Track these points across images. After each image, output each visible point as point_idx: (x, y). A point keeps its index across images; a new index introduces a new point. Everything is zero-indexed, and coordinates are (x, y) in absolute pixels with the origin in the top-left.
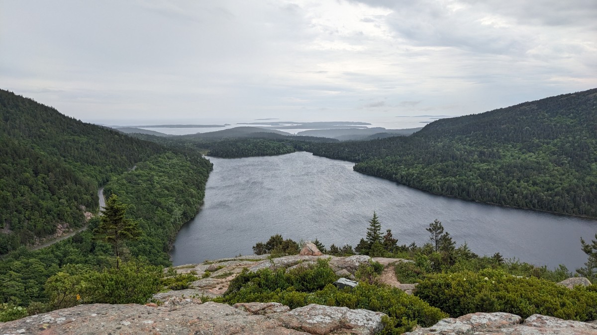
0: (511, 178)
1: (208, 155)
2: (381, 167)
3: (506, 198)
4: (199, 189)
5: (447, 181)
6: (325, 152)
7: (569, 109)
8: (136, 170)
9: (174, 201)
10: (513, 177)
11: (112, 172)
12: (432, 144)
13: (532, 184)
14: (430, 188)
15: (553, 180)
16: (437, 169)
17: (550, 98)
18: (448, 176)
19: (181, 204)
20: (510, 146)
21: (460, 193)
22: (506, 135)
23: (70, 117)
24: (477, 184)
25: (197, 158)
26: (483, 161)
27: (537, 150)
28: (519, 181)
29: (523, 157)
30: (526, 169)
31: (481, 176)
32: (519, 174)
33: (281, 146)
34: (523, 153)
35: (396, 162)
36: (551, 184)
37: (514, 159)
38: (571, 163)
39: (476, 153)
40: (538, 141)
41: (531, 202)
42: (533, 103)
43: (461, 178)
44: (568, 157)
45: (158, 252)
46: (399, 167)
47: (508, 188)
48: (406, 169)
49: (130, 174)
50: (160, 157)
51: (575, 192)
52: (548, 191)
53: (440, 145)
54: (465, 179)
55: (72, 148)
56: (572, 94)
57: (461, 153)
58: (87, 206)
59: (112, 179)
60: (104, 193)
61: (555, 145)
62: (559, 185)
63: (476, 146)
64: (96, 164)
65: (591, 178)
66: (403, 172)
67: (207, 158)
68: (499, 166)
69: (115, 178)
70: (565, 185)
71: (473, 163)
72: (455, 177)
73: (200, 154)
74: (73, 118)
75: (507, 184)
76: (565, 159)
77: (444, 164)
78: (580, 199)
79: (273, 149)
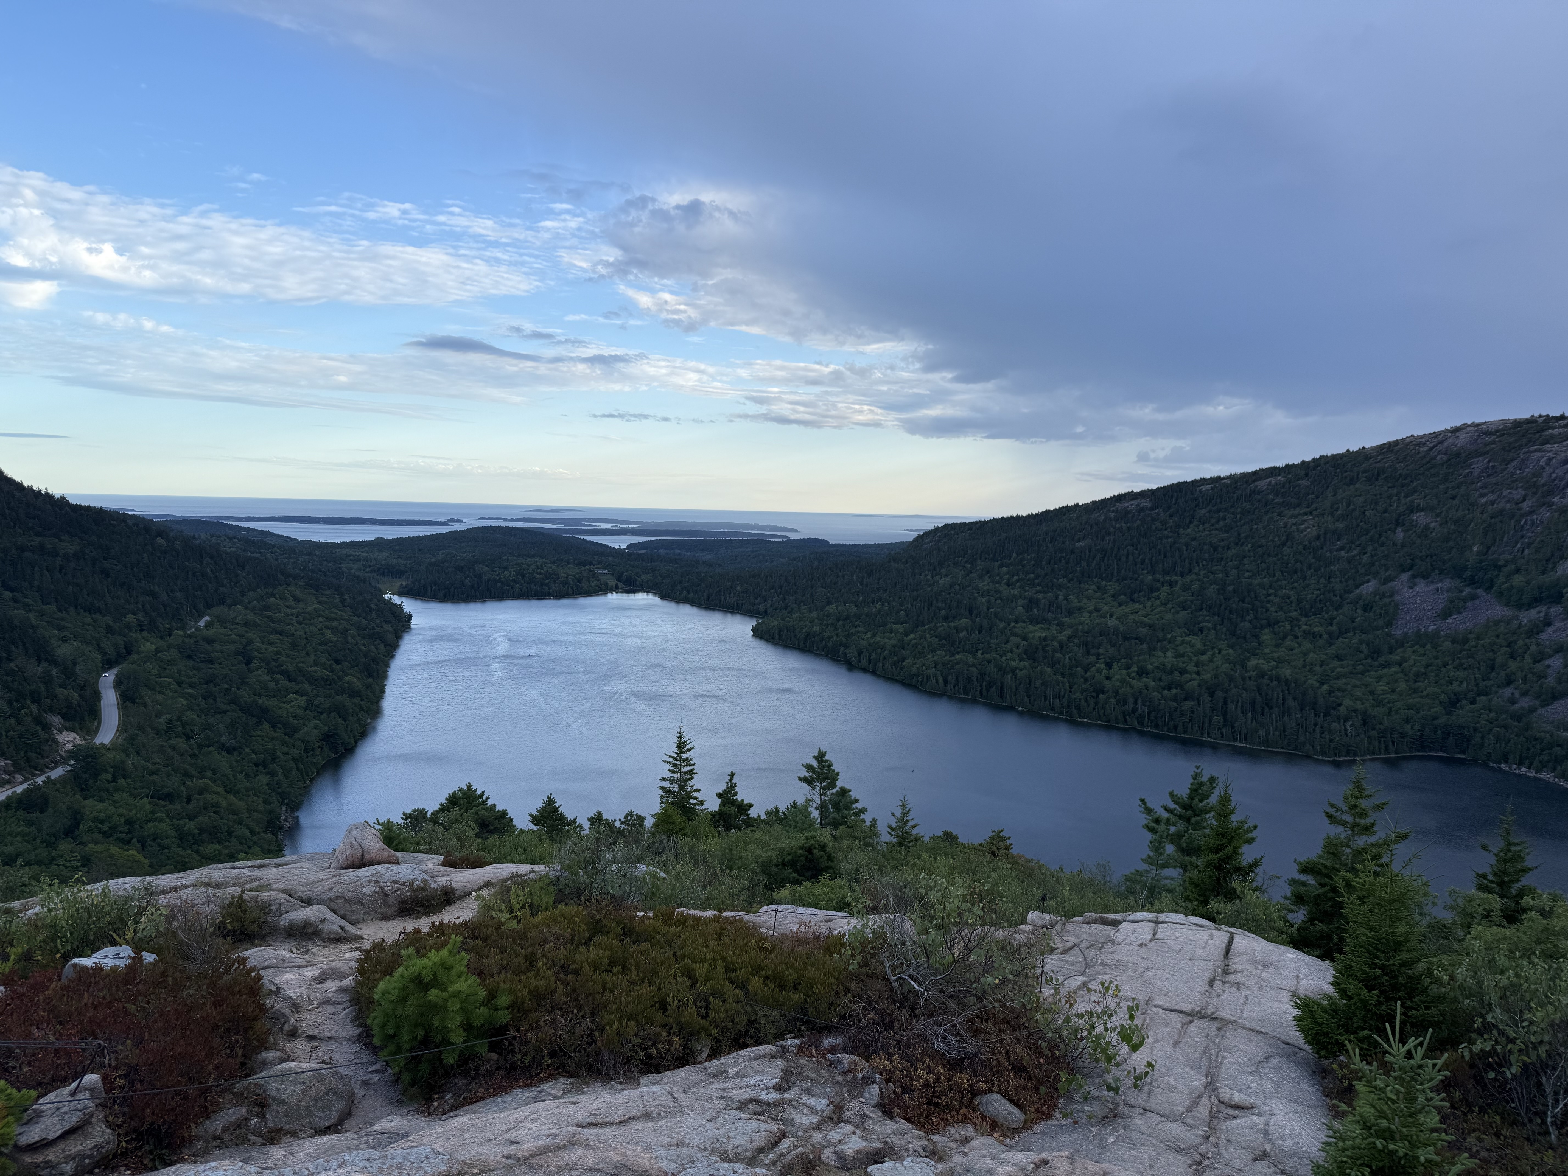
0: (1092, 658)
1: (401, 594)
2: (814, 629)
3: (1083, 703)
4: (370, 675)
5: (957, 663)
6: (688, 592)
7: (1219, 511)
8: (208, 625)
9: (303, 704)
10: (1098, 656)
11: (142, 630)
12: (928, 581)
13: (1138, 673)
14: (920, 679)
15: (1181, 665)
16: (936, 637)
17: (1179, 485)
18: (958, 653)
19: (322, 713)
20: (1093, 587)
21: (984, 690)
22: (1084, 564)
23: (35, 487)
24: (1021, 670)
25: (371, 600)
26: (1034, 621)
27: (1149, 599)
28: (1109, 666)
29: (1119, 611)
30: (1126, 638)
31: (1031, 654)
32: (1111, 650)
33: (585, 574)
34: (1120, 605)
35: (847, 618)
36: (1177, 674)
37: (1101, 617)
38: (1218, 627)
39: (1020, 602)
40: (1150, 577)
41: (1134, 711)
42: (1143, 494)
43: (987, 656)
44: (1214, 614)
45: (253, 833)
46: (853, 630)
47: (1086, 680)
48: (869, 635)
49: (190, 636)
50: (273, 595)
51: (1226, 692)
52: (1169, 689)
53: (943, 581)
54: (995, 659)
55: (37, 568)
56: (1224, 478)
57: (989, 601)
58: (64, 717)
59: (142, 648)
60: (118, 684)
61: (1186, 588)
62: (1194, 676)
63: (1020, 587)
64: (99, 611)
65: (1260, 661)
66: (862, 642)
67: (396, 600)
68: (1068, 632)
69: (148, 646)
70: (1204, 677)
71: (1013, 624)
72: (973, 653)
73: (380, 590)
74: (43, 491)
75: (1086, 673)
76: (1208, 618)
77: (952, 624)
78: (1236, 708)
79: (566, 583)
